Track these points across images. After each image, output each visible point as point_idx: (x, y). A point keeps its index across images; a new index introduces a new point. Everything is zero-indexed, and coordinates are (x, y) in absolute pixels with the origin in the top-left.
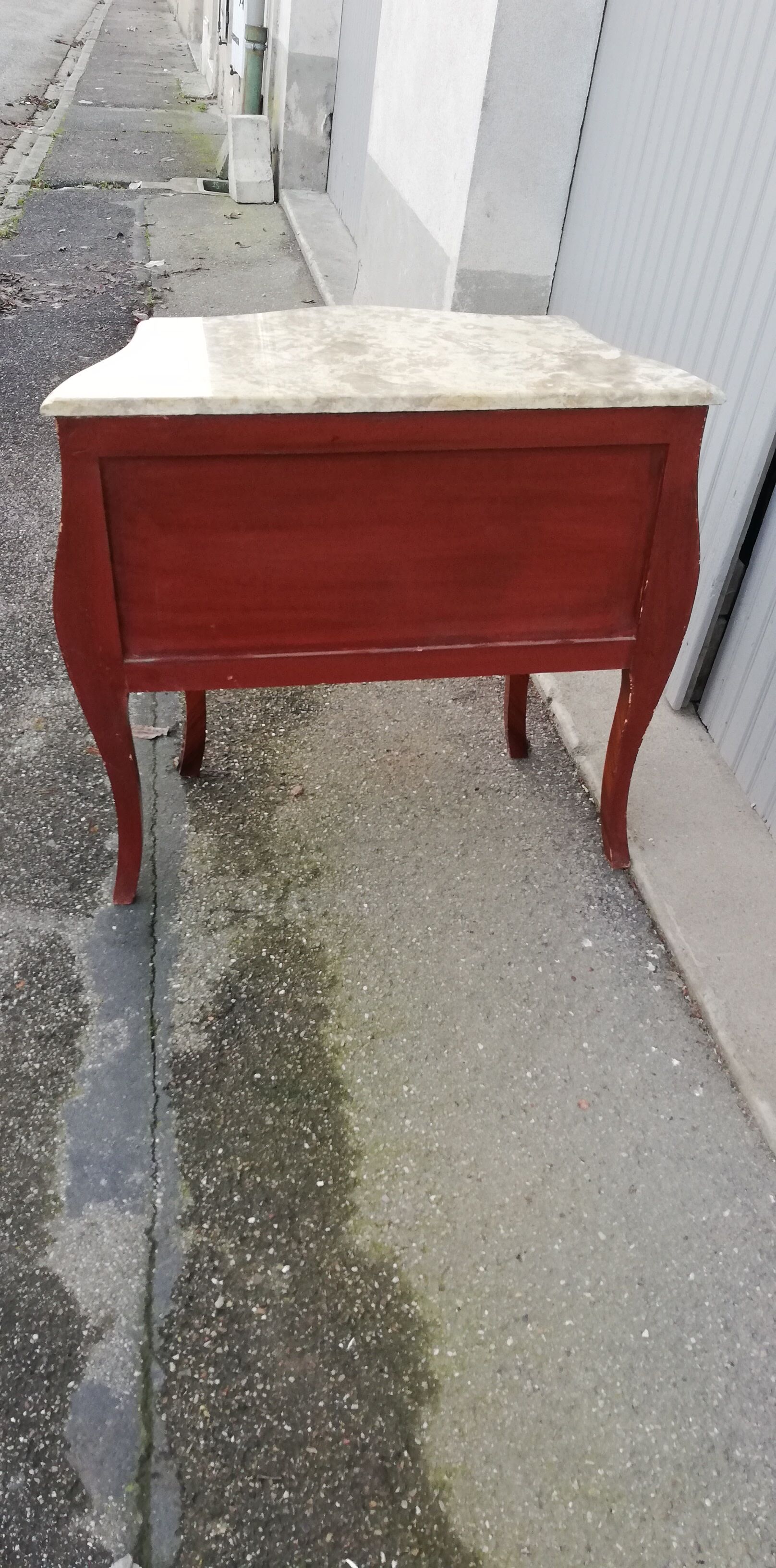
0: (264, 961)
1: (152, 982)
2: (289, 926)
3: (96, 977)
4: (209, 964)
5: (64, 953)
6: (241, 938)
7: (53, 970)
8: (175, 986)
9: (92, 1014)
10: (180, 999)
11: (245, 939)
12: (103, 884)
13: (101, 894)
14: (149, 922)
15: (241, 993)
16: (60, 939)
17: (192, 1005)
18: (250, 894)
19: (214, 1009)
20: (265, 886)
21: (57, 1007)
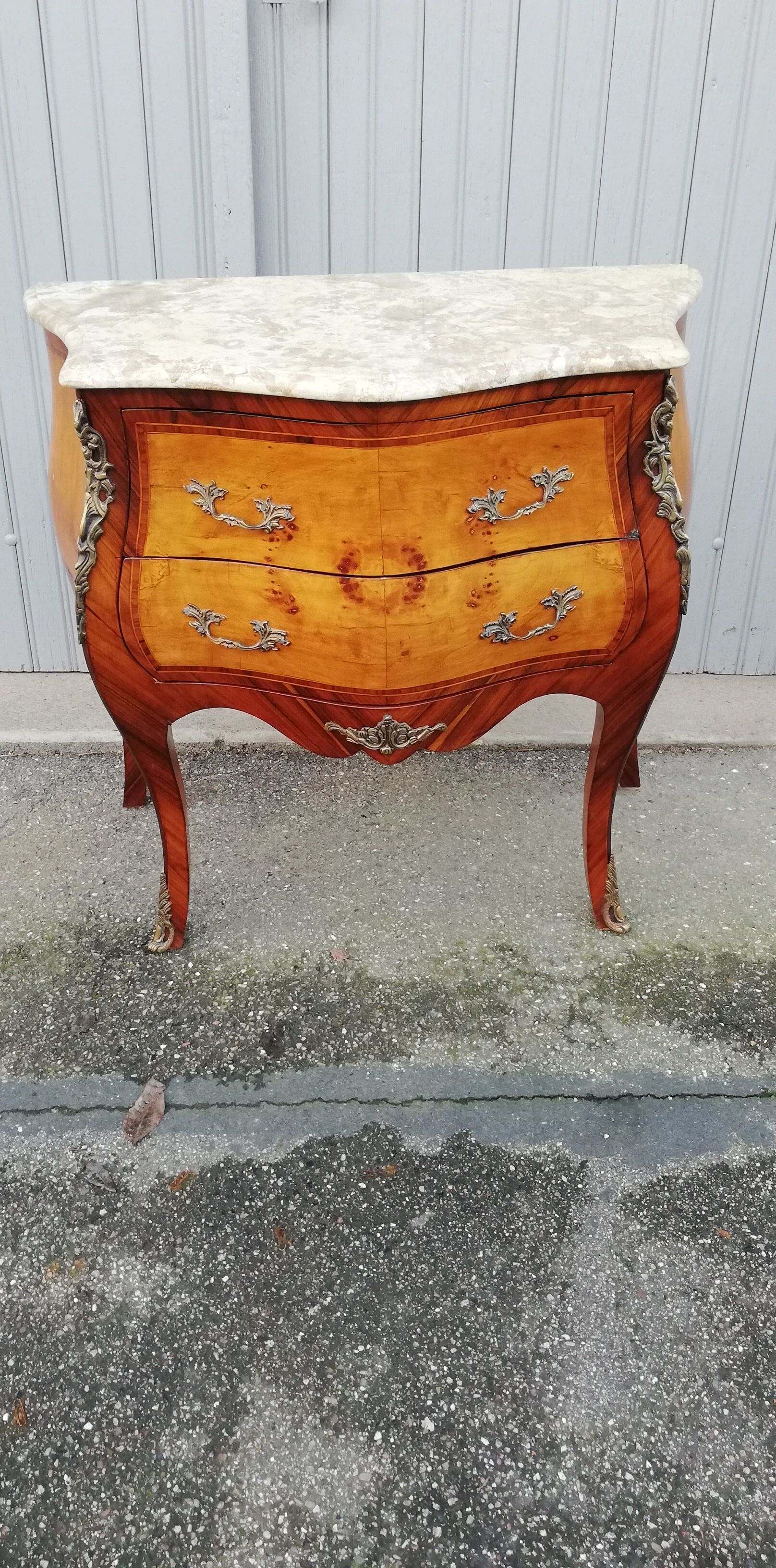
0: (655, 998)
1: (699, 1096)
2: (596, 974)
3: (700, 1150)
4: (665, 1045)
5: (658, 1188)
6: (619, 1016)
7: (691, 1199)
8: (706, 1075)
9: (764, 1153)
10: (726, 1071)
11: (618, 1012)
12: (518, 1153)
13: (538, 1155)
14: (592, 1104)
15: (711, 1017)
16: (631, 1196)
17: (734, 1060)
18: (539, 1005)
19: (737, 1040)
20: (526, 991)
21: (758, 1188)
